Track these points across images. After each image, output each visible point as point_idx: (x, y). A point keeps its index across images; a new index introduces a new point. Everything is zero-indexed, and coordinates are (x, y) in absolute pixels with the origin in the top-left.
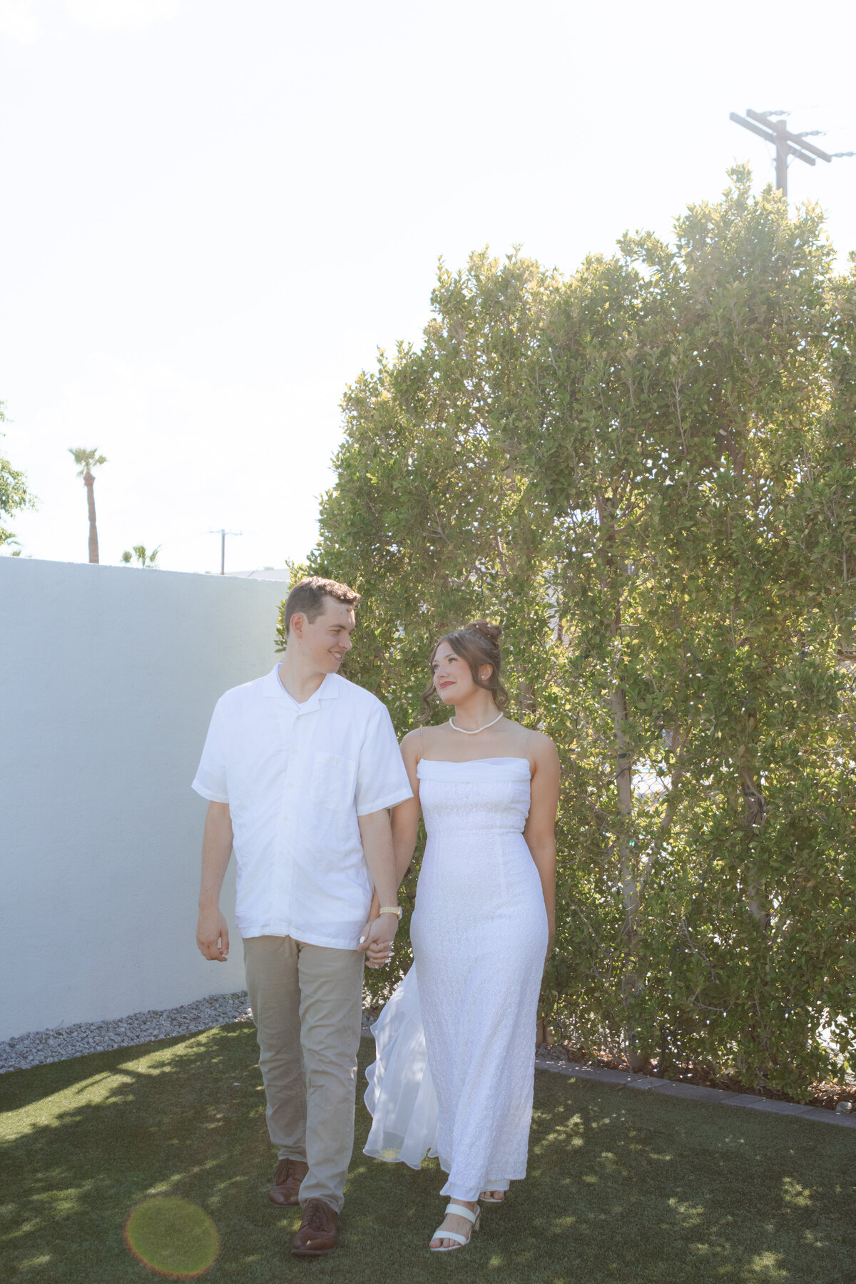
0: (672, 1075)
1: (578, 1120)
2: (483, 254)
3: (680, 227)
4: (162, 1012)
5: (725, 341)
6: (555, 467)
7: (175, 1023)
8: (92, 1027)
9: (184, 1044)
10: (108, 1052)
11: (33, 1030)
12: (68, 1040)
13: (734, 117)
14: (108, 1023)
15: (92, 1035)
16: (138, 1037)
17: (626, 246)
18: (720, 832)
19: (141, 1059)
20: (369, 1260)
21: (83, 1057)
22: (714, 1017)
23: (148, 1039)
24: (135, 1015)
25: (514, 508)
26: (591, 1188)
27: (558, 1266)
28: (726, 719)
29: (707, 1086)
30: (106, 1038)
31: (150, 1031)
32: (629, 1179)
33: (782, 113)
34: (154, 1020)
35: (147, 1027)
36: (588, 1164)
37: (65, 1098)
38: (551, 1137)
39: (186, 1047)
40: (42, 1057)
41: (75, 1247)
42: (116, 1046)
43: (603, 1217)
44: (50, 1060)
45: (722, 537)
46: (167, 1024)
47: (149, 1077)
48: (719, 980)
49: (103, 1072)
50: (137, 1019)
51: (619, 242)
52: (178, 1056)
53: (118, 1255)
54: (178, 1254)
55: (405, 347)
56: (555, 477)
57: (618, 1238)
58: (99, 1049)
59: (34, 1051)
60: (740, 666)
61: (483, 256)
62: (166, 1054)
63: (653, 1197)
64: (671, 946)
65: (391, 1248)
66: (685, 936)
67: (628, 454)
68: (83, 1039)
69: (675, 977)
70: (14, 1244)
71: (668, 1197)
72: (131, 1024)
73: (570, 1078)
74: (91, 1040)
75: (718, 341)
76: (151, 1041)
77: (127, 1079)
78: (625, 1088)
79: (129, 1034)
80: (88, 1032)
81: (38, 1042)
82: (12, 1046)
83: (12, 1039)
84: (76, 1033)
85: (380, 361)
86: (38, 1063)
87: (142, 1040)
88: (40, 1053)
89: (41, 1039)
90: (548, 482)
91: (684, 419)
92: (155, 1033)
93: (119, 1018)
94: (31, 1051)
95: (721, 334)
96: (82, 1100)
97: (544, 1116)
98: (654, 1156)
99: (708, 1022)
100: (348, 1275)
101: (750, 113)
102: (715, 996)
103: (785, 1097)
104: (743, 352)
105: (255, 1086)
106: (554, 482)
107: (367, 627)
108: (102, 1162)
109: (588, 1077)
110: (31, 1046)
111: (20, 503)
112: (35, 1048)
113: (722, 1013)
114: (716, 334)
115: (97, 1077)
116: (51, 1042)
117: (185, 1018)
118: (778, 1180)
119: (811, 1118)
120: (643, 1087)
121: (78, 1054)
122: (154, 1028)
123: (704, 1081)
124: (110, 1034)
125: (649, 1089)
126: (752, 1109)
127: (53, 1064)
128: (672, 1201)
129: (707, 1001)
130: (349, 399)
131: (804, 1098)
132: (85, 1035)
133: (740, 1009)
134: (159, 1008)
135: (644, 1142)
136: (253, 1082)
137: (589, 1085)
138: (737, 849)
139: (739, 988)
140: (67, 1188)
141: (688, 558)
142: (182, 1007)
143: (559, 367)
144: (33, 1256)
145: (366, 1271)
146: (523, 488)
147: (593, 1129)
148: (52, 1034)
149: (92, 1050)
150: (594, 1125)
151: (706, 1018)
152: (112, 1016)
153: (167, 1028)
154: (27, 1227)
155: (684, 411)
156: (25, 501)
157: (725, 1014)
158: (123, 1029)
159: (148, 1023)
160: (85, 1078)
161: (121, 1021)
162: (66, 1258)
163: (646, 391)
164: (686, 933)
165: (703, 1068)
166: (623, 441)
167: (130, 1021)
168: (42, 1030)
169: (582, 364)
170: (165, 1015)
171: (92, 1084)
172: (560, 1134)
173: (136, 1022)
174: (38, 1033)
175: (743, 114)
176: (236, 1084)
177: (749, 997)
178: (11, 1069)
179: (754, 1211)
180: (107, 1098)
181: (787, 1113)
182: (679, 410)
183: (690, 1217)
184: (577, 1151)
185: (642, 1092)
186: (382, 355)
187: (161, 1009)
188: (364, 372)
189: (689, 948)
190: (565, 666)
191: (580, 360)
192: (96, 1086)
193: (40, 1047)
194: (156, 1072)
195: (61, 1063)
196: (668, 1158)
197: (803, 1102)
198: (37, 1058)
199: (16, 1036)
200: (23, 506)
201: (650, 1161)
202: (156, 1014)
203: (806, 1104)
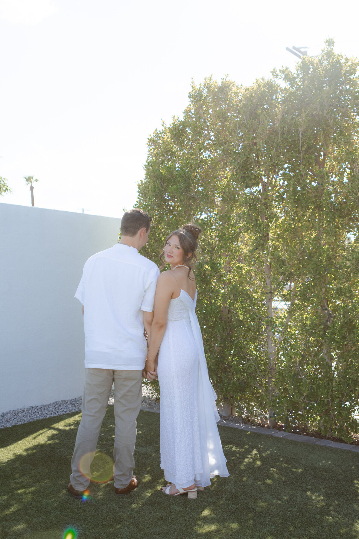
0: (289, 430)
1: (256, 452)
2: (210, 78)
3: (298, 66)
4: (67, 401)
5: (321, 113)
6: (245, 166)
7: (73, 406)
8: (38, 408)
9: (78, 416)
10: (45, 419)
11: (12, 409)
12: (27, 413)
13: (288, 49)
14: (44, 406)
15: (38, 411)
16: (57, 412)
17: (274, 73)
18: (314, 326)
19: (60, 423)
20: (176, 526)
21: (34, 422)
22: (311, 406)
23: (62, 413)
24: (56, 402)
25: (225, 185)
26: (270, 487)
27: (265, 530)
28: (318, 277)
29: (304, 435)
30: (44, 413)
31: (63, 409)
32: (285, 482)
33: (306, 48)
34: (64, 405)
35: (62, 408)
36: (266, 474)
37: (27, 441)
38: (247, 460)
39: (79, 417)
40: (16, 422)
41: (35, 520)
42: (48, 416)
43: (279, 502)
44: (20, 423)
45: (317, 198)
46: (70, 406)
47: (64, 431)
48: (313, 390)
49: (43, 429)
50: (57, 404)
51: (272, 72)
52: (76, 421)
53: (56, 525)
54: (85, 524)
55: (176, 118)
56: (245, 171)
57: (289, 514)
58: (41, 418)
59: (13, 419)
60: (325, 254)
61: (210, 79)
62: (71, 420)
63: (299, 492)
64: (293, 375)
65: (185, 520)
66: (299, 370)
67: (278, 161)
68: (34, 413)
69: (294, 388)
70: (6, 518)
71: (306, 491)
72: (54, 406)
73: (248, 432)
74: (37, 414)
75: (317, 113)
76: (63, 414)
77: (55, 432)
78: (272, 437)
79: (54, 411)
80: (36, 410)
81: (14, 415)
82: (3, 417)
83: (3, 413)
84: (31, 411)
85: (163, 125)
86: (14, 424)
87: (59, 414)
88: (15, 420)
89: (16, 413)
90: (242, 173)
91: (302, 146)
92: (65, 410)
93: (49, 403)
94: (11, 419)
95: (318, 110)
96: (35, 442)
97: (241, 450)
98: (295, 470)
99: (308, 408)
100: (167, 535)
101: (294, 48)
102: (312, 396)
103: (340, 441)
104: (328, 118)
105: (111, 435)
106: (245, 173)
107: (158, 237)
108: (45, 474)
109: (255, 431)
110: (11, 416)
111: (6, 190)
112: (13, 417)
113: (314, 404)
114: (316, 110)
115: (41, 432)
116: (20, 414)
117: (77, 403)
118: (352, 482)
119: (356, 451)
120: (280, 436)
121: (32, 420)
122: (64, 408)
123: (303, 433)
124: (46, 411)
125: (283, 437)
126: (329, 446)
127: (21, 425)
128: (308, 493)
129: (308, 399)
130: (150, 140)
131: (349, 441)
132: (35, 411)
133: (322, 402)
134: (66, 399)
135: (286, 462)
136: (110, 434)
137: (255, 435)
138: (321, 333)
139: (322, 393)
140: (30, 488)
141: (302, 207)
142: (76, 398)
143: (248, 123)
144: (15, 525)
145: (175, 533)
146: (229, 177)
147: (263, 456)
148: (20, 411)
149: (38, 418)
150: (264, 455)
151: (307, 406)
152: (45, 403)
153: (70, 409)
154: (12, 510)
155: (303, 143)
156: (7, 190)
157: (315, 405)
158: (51, 409)
159: (62, 406)
160: (36, 432)
161: (50, 405)
162: (31, 527)
163: (286, 134)
164: (299, 369)
165: (302, 427)
166: (276, 155)
167: (54, 405)
168: (16, 409)
169: (257, 122)
170: (69, 402)
171: (39, 435)
172: (250, 459)
173: (56, 405)
174: (14, 411)
175: (291, 48)
176: (103, 435)
177: (327, 398)
178: (3, 427)
179: (346, 498)
180: (46, 441)
181: (345, 449)
182: (301, 142)
183: (318, 501)
184: (259, 468)
185: (281, 439)
186: (163, 123)
187: (67, 400)
188: (156, 129)
189: (300, 376)
190: (247, 253)
191: (257, 121)
192: (41, 436)
193: (15, 417)
194: (68, 428)
195: (24, 424)
196: (300, 471)
197: (349, 443)
198: (14, 422)
199: (5, 412)
200: (7, 191)
201: (293, 473)
202: (65, 402)
203: (350, 444)
